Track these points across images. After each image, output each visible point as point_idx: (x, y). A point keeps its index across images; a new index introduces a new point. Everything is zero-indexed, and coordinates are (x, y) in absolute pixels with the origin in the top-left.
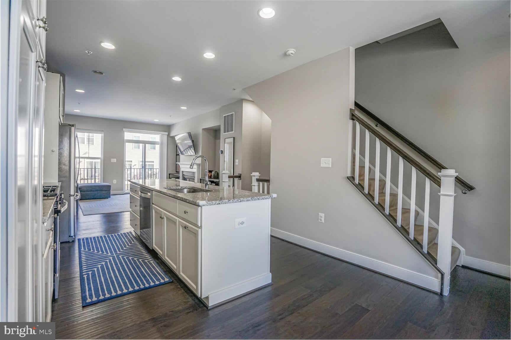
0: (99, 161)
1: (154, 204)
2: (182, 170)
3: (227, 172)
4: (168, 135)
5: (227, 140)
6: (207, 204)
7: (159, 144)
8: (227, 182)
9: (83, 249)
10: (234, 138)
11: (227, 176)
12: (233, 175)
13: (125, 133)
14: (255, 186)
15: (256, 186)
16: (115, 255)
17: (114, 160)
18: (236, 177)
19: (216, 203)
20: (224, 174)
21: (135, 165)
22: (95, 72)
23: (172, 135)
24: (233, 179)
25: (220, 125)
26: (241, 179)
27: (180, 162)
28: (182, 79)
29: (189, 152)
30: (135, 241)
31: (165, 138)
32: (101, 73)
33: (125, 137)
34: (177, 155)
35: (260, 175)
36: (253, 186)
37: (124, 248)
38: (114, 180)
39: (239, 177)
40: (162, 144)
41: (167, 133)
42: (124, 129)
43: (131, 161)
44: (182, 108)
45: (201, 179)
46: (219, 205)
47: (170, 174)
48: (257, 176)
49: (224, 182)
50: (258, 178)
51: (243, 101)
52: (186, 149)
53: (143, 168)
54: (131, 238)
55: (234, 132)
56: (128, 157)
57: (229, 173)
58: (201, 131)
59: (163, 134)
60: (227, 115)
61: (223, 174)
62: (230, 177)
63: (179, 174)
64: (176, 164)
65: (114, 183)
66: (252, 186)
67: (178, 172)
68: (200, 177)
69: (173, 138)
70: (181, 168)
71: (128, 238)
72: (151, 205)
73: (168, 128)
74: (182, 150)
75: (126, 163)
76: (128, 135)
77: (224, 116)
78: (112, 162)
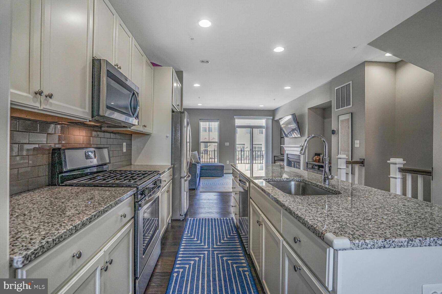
0: (216, 144)
1: (251, 198)
2: (287, 152)
3: (344, 156)
4: (273, 119)
5: (341, 118)
6: (352, 246)
7: (264, 128)
8: (344, 169)
9: (186, 233)
10: (352, 113)
11: (345, 160)
12: (352, 160)
13: (236, 120)
14: (396, 178)
15: (399, 178)
16: (211, 249)
17: (227, 144)
18: (356, 163)
19: (376, 246)
20: (340, 158)
21: (247, 147)
22: (203, 62)
23: (276, 118)
24: (352, 165)
25: (331, 101)
26: (364, 166)
27: (284, 145)
28: (285, 48)
29: (293, 135)
30: (234, 232)
31: (270, 121)
32: (207, 62)
33: (236, 124)
34: (281, 138)
35: (405, 162)
36: (391, 179)
37: (222, 241)
38: (227, 161)
39: (362, 163)
40: (267, 128)
41: (272, 118)
42: (235, 117)
43: (244, 145)
44: (286, 88)
45: (307, 163)
46: (382, 249)
47: (274, 157)
48: (399, 164)
49: (340, 169)
50: (402, 166)
51: (366, 64)
52: (290, 132)
53: (251, 150)
54: (231, 226)
55: (352, 106)
56: (239, 141)
57: (347, 157)
58: (306, 111)
59: (268, 119)
60: (340, 87)
61: (338, 158)
62: (348, 163)
63: (284, 156)
64: (281, 147)
65: (227, 163)
66: (389, 178)
67: (282, 155)
68: (307, 161)
69: (278, 121)
70: (285, 151)
71: (228, 227)
72: (249, 199)
73: (272, 113)
74: (286, 133)
75: (237, 146)
76: (239, 122)
77: (336, 89)
78: (226, 146)
